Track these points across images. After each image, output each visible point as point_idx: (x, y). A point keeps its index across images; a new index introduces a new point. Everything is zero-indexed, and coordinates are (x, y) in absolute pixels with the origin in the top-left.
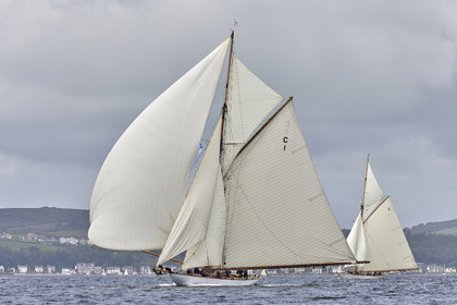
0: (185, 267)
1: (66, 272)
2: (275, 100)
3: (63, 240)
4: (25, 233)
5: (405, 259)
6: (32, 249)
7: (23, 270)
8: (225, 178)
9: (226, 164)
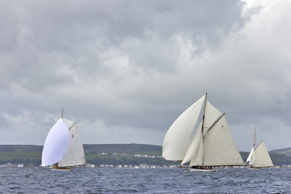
0: (191, 165)
1: (136, 167)
2: (219, 114)
3: (136, 155)
4: (121, 153)
5: (269, 162)
6: (124, 159)
7: (120, 166)
8: (204, 138)
9: (204, 134)
